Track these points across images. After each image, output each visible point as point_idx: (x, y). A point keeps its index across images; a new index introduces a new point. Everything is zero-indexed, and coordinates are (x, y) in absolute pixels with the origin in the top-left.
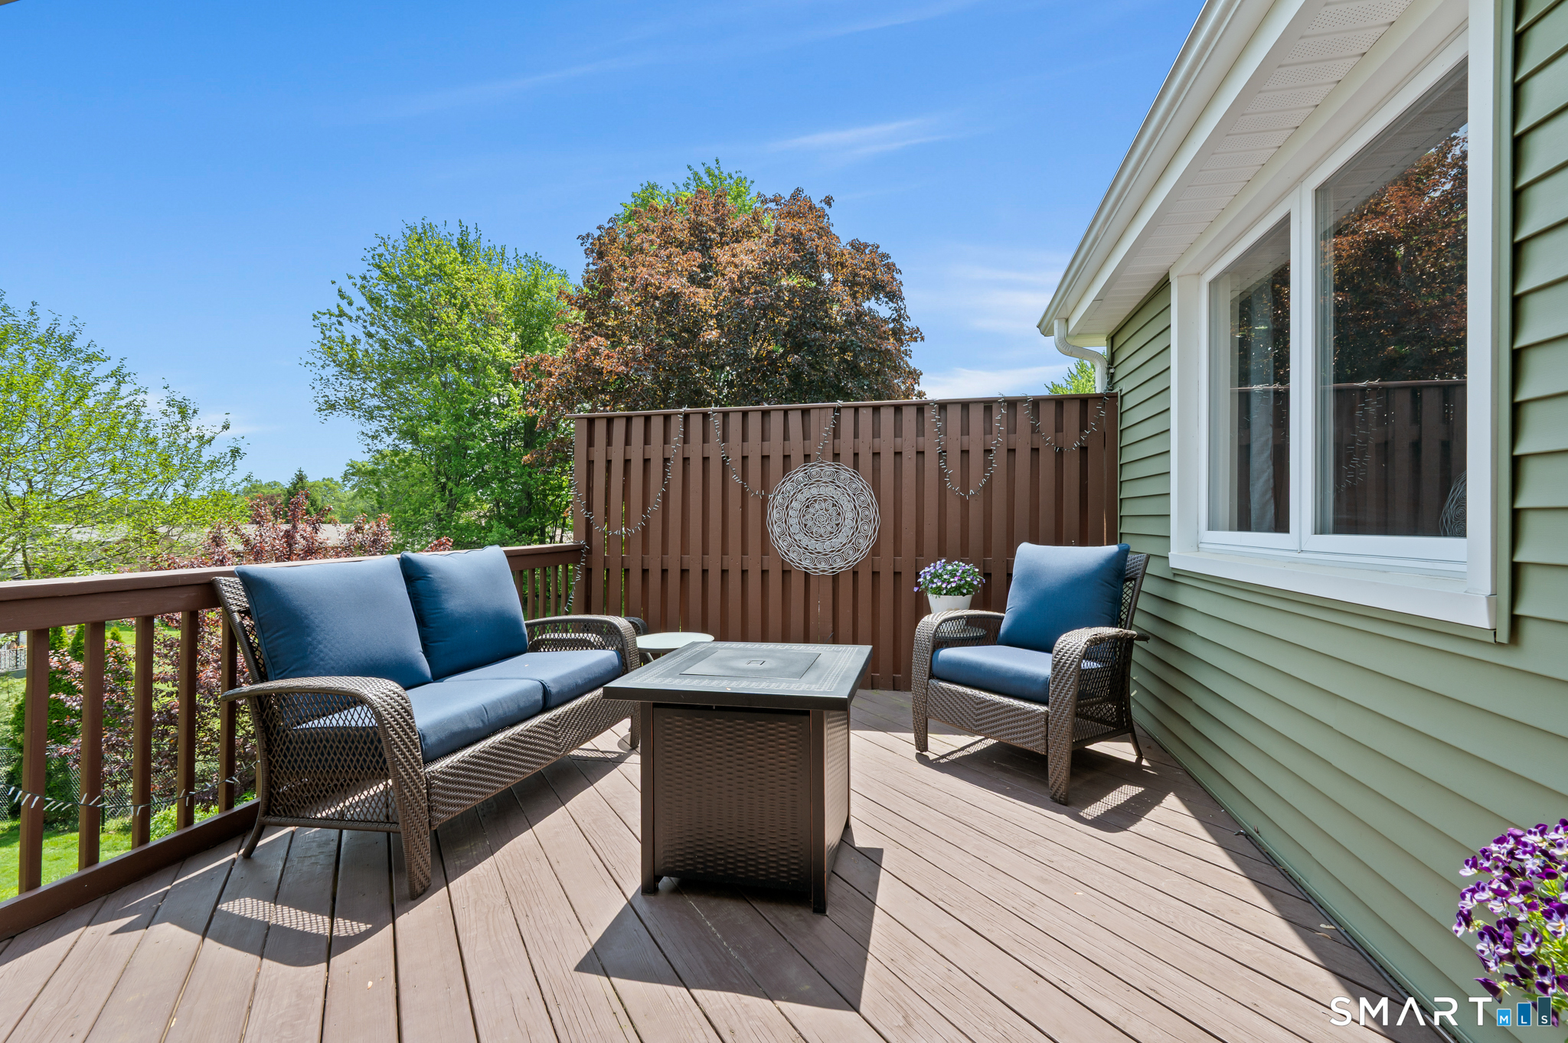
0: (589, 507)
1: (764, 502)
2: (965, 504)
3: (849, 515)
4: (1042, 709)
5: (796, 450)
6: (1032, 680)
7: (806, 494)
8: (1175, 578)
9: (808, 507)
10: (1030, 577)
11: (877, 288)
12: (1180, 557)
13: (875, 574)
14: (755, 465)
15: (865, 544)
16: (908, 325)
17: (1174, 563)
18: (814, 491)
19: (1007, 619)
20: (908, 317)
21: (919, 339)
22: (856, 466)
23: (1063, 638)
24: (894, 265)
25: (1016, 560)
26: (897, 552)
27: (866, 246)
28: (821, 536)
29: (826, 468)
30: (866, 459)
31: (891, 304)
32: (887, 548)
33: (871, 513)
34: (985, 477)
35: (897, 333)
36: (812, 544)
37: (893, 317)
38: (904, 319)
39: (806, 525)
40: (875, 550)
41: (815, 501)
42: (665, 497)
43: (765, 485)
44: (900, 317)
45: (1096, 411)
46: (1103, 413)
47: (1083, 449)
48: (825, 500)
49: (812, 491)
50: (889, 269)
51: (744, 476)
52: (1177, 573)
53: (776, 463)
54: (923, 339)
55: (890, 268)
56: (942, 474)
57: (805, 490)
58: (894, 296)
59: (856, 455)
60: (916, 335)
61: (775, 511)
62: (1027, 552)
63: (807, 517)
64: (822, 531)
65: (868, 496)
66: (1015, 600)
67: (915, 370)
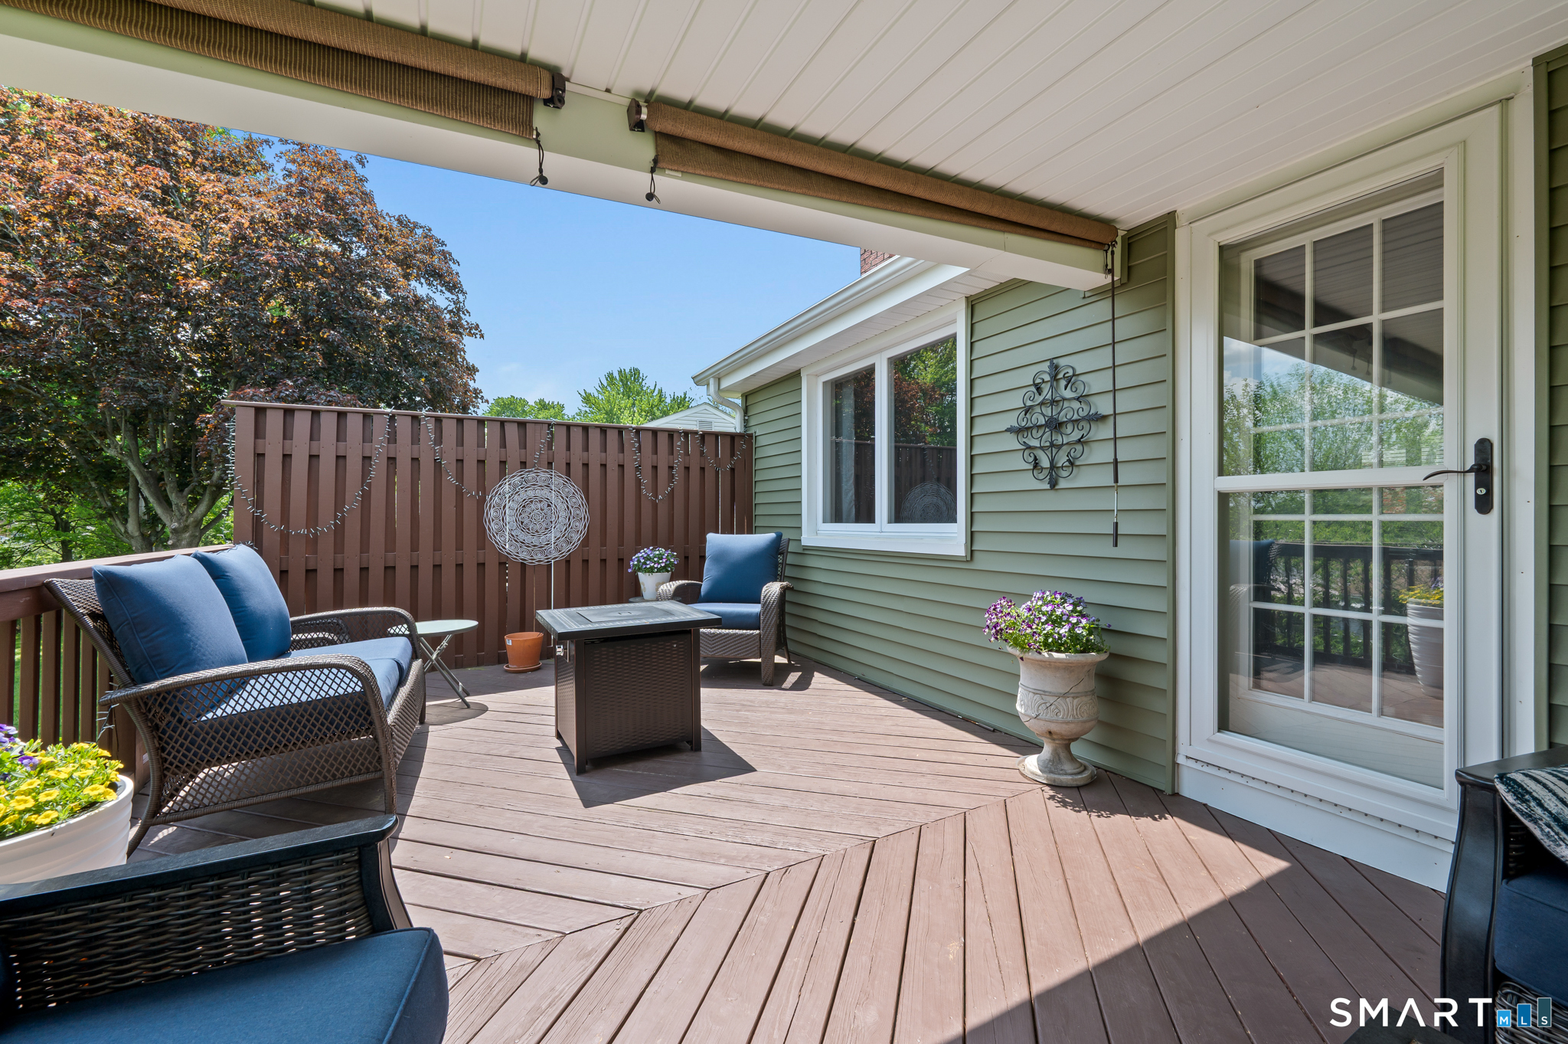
0: (259, 504)
1: (481, 503)
2: (655, 506)
3: (563, 514)
4: (758, 632)
5: (514, 458)
6: (748, 616)
7: (523, 495)
8: (807, 551)
9: (524, 506)
10: (721, 557)
11: (434, 274)
12: (808, 539)
13: (586, 562)
14: (470, 468)
15: (577, 539)
16: (466, 319)
17: (804, 543)
18: (531, 493)
19: (705, 586)
20: (468, 312)
21: (478, 336)
22: (568, 474)
23: (764, 588)
24: (450, 254)
25: (708, 545)
26: (603, 543)
27: (416, 225)
28: (537, 531)
29: (542, 474)
30: (577, 468)
31: (448, 294)
32: (595, 540)
33: (582, 512)
34: (670, 487)
35: (455, 327)
36: (528, 539)
37: (450, 308)
38: (463, 313)
39: (522, 523)
40: (586, 542)
41: (532, 502)
42: (366, 497)
43: (482, 487)
44: (458, 311)
45: (741, 445)
46: (745, 446)
47: (732, 470)
48: (541, 501)
49: (528, 493)
50: (446, 258)
51: (460, 476)
52: (806, 548)
53: (492, 467)
54: (482, 336)
55: (446, 256)
56: (638, 483)
57: (522, 492)
58: (455, 287)
59: (568, 465)
60: (475, 330)
61: (492, 510)
62: (715, 540)
63: (523, 515)
64: (538, 527)
65: (579, 499)
66: (710, 573)
67: (473, 366)
